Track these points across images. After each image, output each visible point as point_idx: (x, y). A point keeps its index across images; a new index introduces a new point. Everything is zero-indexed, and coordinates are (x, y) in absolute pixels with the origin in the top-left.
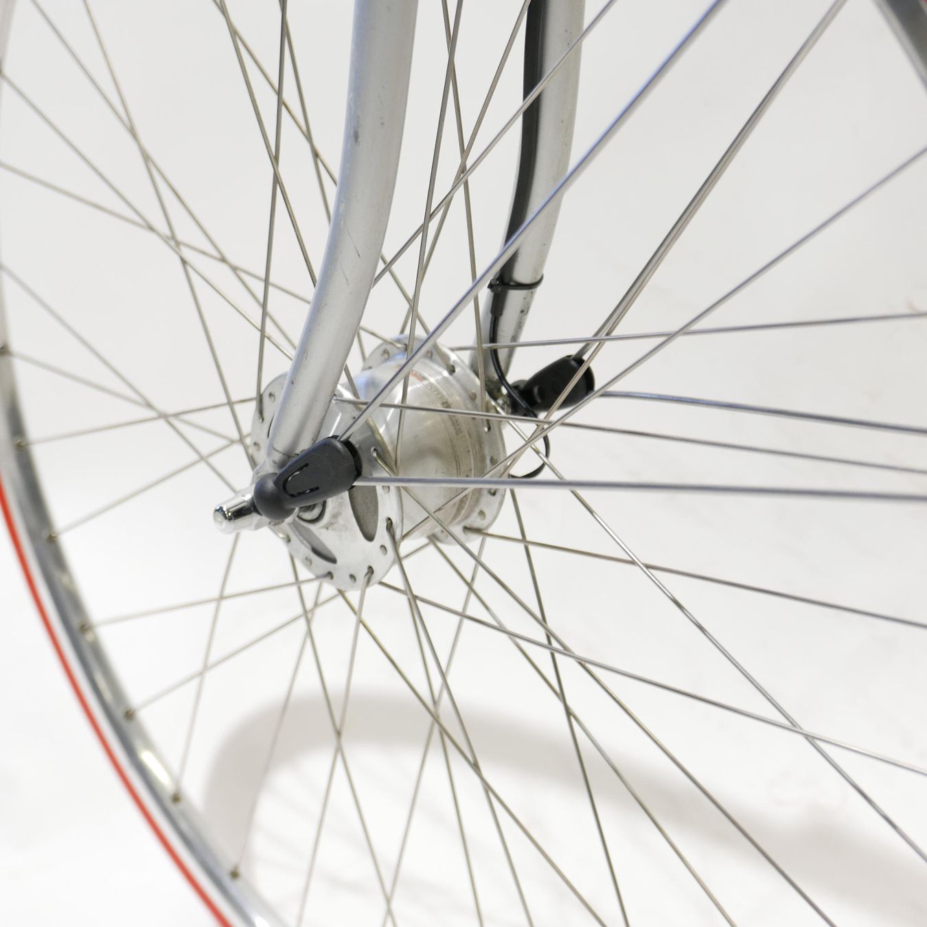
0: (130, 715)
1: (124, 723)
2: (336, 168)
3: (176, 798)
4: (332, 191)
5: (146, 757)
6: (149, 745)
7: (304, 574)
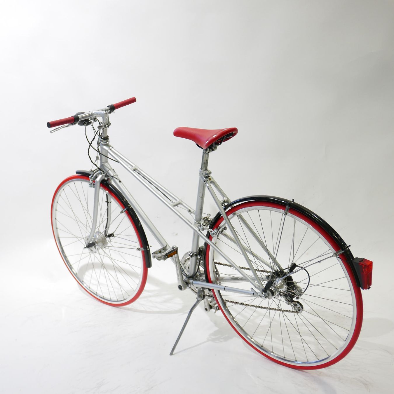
0: (71, 266)
1: (70, 266)
2: (92, 218)
3: (76, 274)
4: (92, 221)
5: (73, 270)
6: (73, 269)
7: (90, 252)
